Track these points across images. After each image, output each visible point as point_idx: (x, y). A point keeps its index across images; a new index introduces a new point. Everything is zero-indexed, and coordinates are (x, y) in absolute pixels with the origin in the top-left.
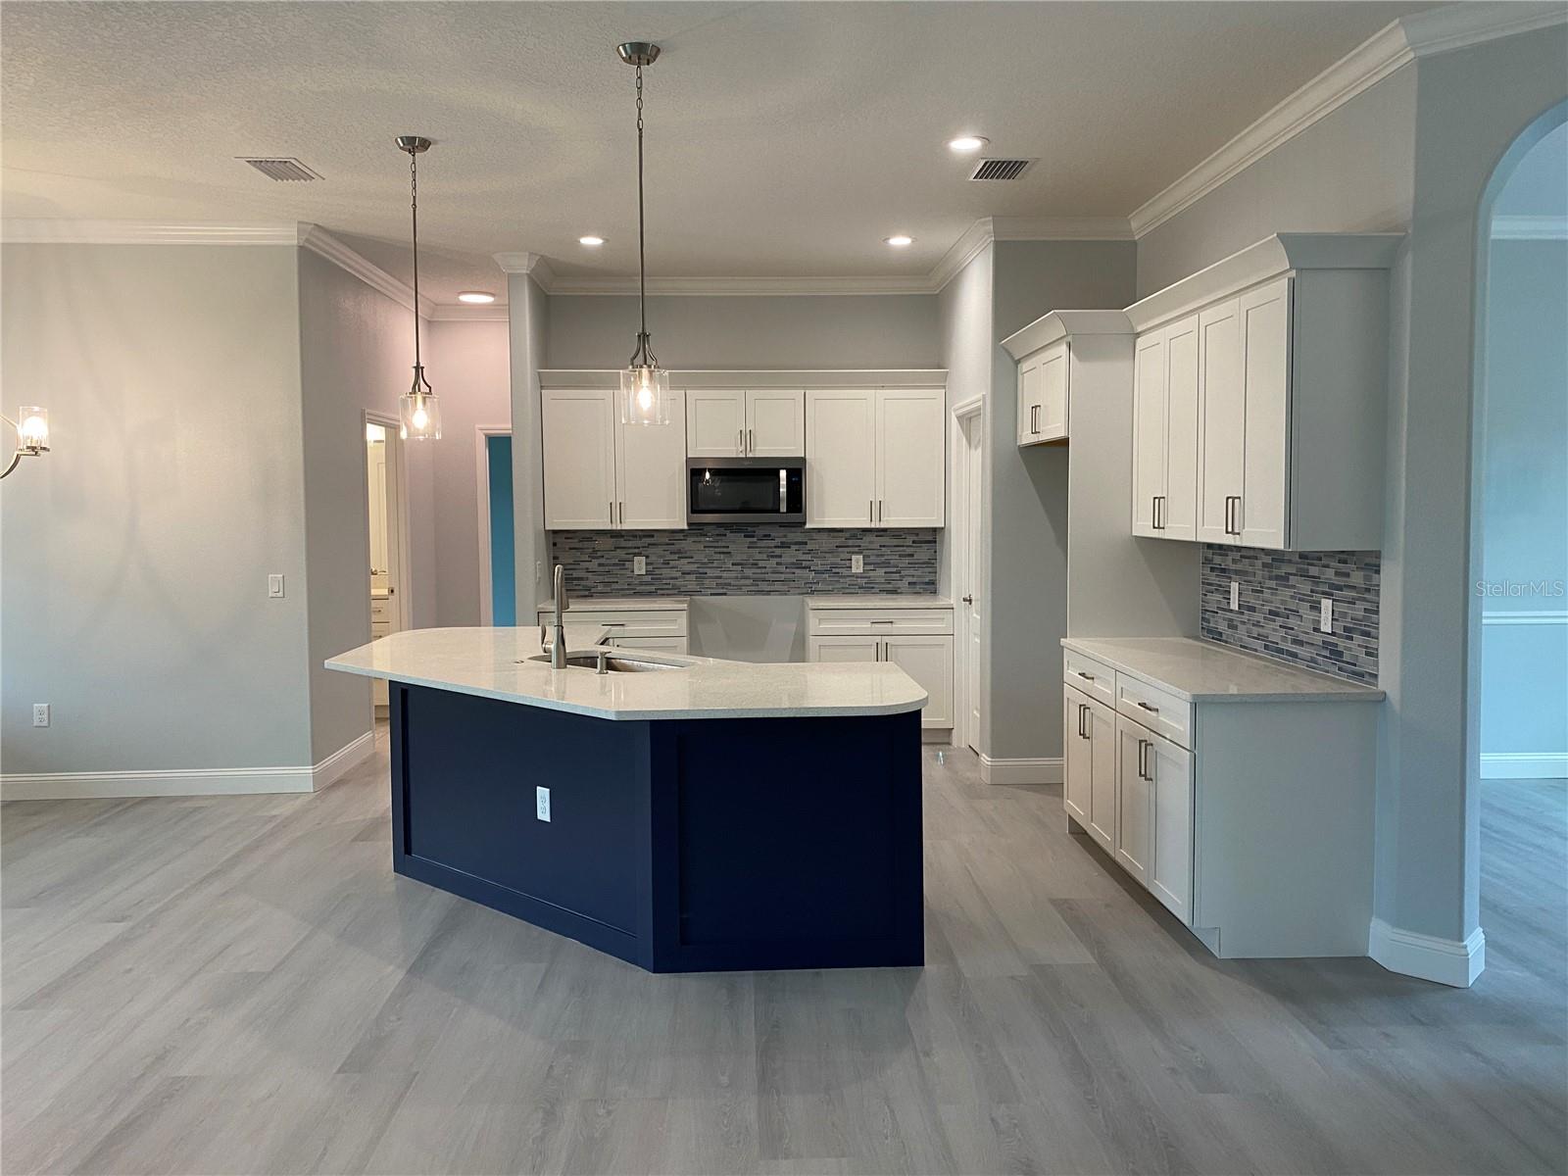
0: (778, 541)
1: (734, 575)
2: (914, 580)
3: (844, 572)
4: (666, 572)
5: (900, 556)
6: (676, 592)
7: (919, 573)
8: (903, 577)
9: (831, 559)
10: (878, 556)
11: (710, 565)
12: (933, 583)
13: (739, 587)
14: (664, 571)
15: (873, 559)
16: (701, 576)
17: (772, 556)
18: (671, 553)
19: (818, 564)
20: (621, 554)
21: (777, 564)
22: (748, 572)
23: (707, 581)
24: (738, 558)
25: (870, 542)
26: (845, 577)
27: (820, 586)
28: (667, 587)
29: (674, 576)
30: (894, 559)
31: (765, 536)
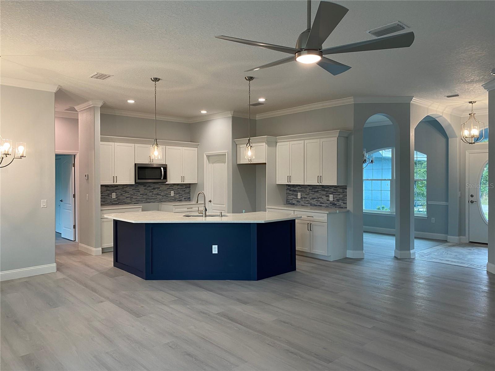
0: (152, 188)
1: (140, 197)
2: (185, 197)
3: (169, 196)
4: (121, 197)
5: (182, 191)
6: (124, 203)
7: (186, 195)
8: (183, 196)
9: (166, 192)
10: (177, 191)
11: (134, 195)
12: (190, 198)
13: (142, 201)
14: (120, 197)
15: (176, 192)
16: (131, 198)
17: (151, 192)
18: (123, 191)
19: (163, 194)
20: (108, 192)
21: (152, 194)
22: (145, 197)
23: (133, 200)
24: (142, 192)
25: (175, 187)
26: (169, 197)
27: (163, 200)
28: (121, 202)
29: (123, 198)
30: (181, 192)
31: (149, 186)
